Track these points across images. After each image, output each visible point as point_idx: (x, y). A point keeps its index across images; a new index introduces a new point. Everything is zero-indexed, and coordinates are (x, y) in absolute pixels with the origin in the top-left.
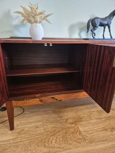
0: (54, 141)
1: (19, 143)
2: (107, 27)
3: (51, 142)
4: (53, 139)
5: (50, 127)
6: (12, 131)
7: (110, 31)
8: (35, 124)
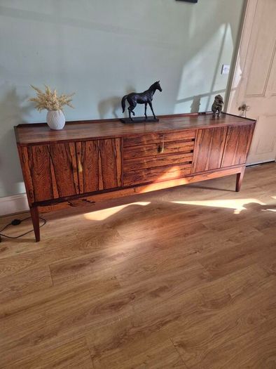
0: (89, 245)
1: (51, 251)
3: (86, 246)
6: (37, 243)
8: (65, 233)
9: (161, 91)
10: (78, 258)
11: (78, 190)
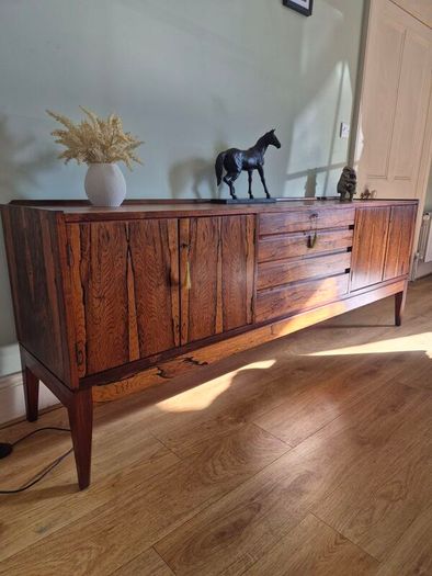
0: (219, 468)
1: (134, 505)
2: (255, 172)
3: (215, 472)
4: (214, 466)
5: (188, 445)
6: (85, 491)
7: (263, 181)
8: (144, 453)
9: (278, 146)
10: (215, 509)
11: (177, 336)
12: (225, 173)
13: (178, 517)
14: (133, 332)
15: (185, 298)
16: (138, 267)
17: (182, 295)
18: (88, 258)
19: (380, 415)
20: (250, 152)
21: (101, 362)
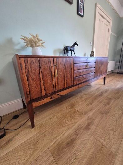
0: (67, 121)
3: (66, 123)
4: (65, 121)
5: (59, 115)
6: (33, 129)
7: (74, 53)
9: (77, 45)
11: (55, 89)
12: (66, 52)
13: (56, 137)
14: (43, 88)
15: (56, 79)
16: (43, 71)
17: (56, 78)
18: (27, 68)
19: (105, 106)
20: (71, 47)
21: (34, 96)
